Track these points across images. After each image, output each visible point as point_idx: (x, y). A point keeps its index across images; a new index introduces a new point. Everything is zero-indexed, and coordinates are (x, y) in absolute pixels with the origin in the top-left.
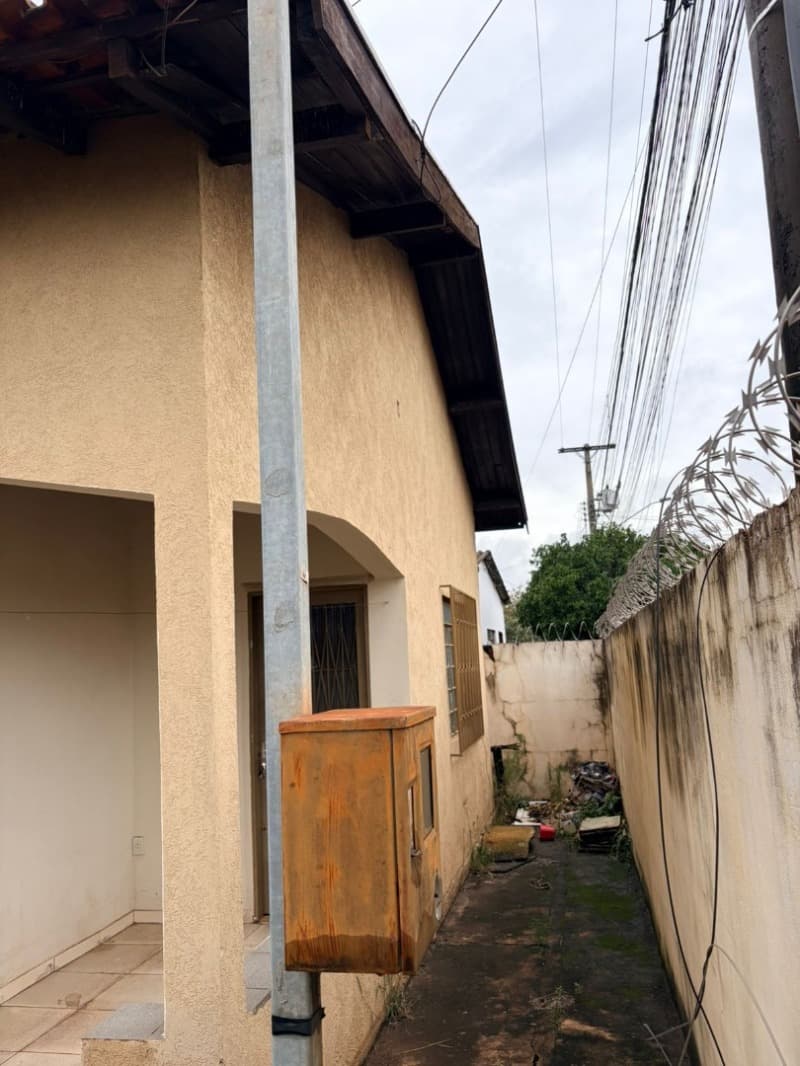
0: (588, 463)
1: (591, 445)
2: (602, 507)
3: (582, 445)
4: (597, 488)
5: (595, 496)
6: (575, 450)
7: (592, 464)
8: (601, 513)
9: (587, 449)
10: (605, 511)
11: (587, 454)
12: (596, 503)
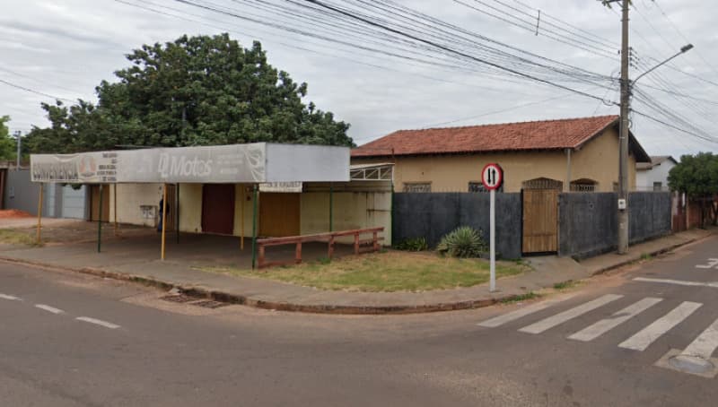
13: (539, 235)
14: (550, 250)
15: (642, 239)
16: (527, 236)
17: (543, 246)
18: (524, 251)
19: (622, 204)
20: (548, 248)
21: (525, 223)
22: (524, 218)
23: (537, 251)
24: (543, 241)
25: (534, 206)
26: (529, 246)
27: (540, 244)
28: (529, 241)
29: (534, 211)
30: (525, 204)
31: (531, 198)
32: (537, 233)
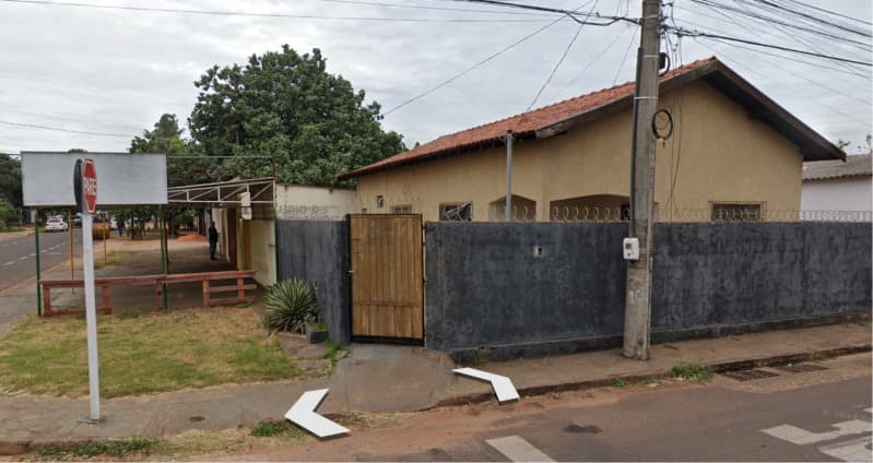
13: (384, 305)
14: (408, 334)
15: (754, 324)
16: (362, 303)
17: (392, 326)
18: (357, 331)
19: (632, 248)
20: (402, 330)
21: (355, 278)
22: (354, 269)
24: (392, 316)
25: (373, 248)
26: (365, 324)
27: (387, 321)
28: (364, 314)
29: (373, 258)
30: (354, 244)
31: (365, 231)
32: (381, 299)
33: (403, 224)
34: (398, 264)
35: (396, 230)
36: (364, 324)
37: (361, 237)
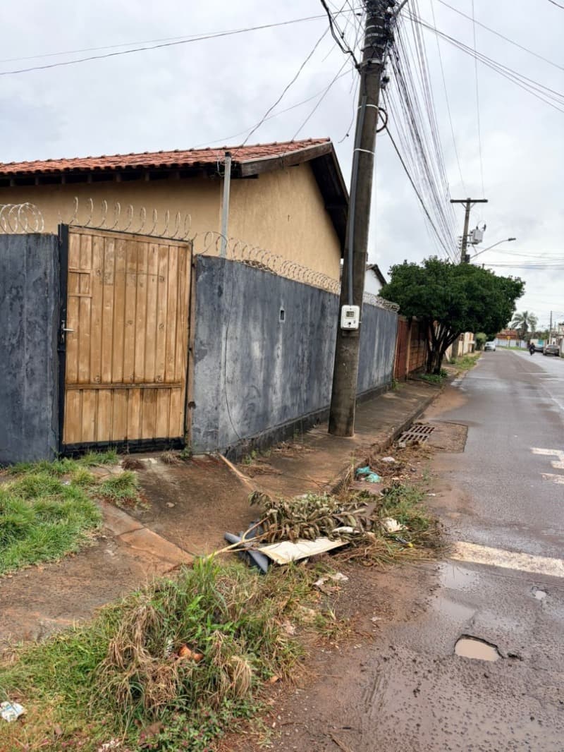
0: (468, 211)
1: (472, 199)
2: (472, 241)
3: (466, 199)
4: (471, 228)
5: (469, 233)
6: (462, 201)
7: (470, 212)
8: (471, 245)
9: (469, 201)
10: (473, 243)
11: (468, 205)
12: (468, 237)
13: (124, 388)
14: (161, 433)
16: (82, 387)
17: (136, 422)
18: (71, 438)
20: (152, 427)
21: (72, 342)
22: (71, 327)
23: (117, 437)
24: (137, 408)
25: (109, 292)
26: (87, 422)
27: (128, 414)
28: (86, 405)
29: (108, 308)
30: (72, 281)
31: (97, 260)
32: (118, 378)
33: (163, 254)
34: (152, 320)
35: (150, 262)
36: (85, 424)
37: (88, 268)
